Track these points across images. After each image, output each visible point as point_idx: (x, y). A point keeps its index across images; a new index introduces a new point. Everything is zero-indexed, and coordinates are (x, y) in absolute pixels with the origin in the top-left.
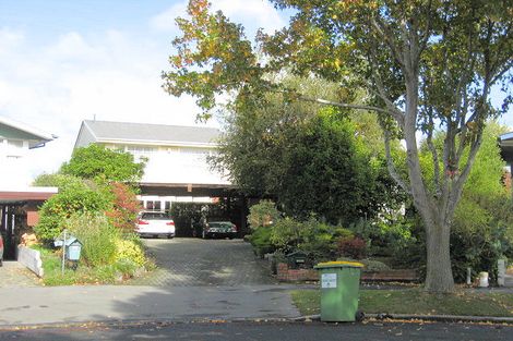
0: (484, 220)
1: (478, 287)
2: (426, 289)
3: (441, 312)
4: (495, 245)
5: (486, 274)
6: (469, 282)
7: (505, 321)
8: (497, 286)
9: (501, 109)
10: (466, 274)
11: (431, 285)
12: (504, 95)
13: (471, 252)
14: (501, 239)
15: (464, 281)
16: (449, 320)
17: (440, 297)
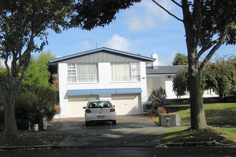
0: (37, 99)
1: (34, 131)
2: (4, 134)
3: (10, 145)
4: (42, 111)
5: (37, 125)
6: (30, 129)
7: (40, 147)
8: (43, 130)
9: (39, 48)
10: (28, 125)
11: (7, 132)
12: (41, 42)
13: (30, 115)
14: (44, 108)
15: (28, 129)
16: (14, 149)
17: (11, 137)
